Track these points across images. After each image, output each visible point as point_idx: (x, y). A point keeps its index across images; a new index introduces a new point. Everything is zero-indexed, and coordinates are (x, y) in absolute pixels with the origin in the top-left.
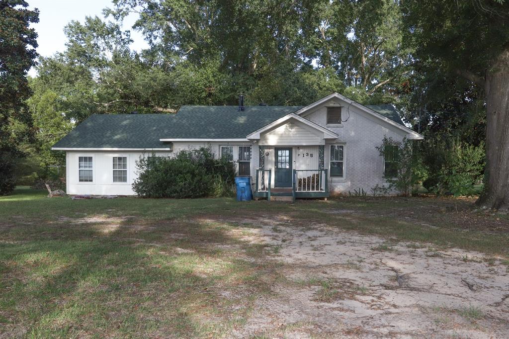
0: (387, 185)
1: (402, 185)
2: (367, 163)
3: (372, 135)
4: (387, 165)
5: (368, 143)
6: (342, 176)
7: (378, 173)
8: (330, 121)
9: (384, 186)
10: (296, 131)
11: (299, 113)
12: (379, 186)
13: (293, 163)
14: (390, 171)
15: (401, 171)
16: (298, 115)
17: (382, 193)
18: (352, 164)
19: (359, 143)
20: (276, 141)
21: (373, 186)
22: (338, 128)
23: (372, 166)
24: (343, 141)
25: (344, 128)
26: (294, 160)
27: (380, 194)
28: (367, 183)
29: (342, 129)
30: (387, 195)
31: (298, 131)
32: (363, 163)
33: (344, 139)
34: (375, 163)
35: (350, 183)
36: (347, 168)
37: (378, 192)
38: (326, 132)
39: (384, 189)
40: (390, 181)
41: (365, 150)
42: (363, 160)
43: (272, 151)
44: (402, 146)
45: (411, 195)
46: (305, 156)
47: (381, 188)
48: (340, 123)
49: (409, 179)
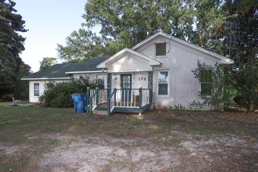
0: (202, 101)
1: (215, 102)
2: (186, 84)
3: (190, 62)
4: (202, 85)
5: (186, 69)
6: (167, 94)
7: (195, 92)
8: (158, 54)
9: (199, 102)
10: (132, 62)
11: (134, 49)
12: (196, 102)
13: (132, 85)
14: (205, 91)
15: (213, 90)
16: (134, 50)
17: (198, 108)
18: (174, 85)
19: (180, 69)
20: (119, 69)
21: (191, 102)
22: (164, 59)
23: (190, 86)
24: (168, 67)
25: (168, 58)
26: (132, 83)
27: (196, 109)
28: (186, 99)
29: (167, 59)
30: (202, 109)
31: (134, 62)
32: (183, 84)
33: (168, 66)
34: (193, 84)
35: (173, 99)
36: (170, 88)
37: (195, 107)
38: (151, 61)
39: (200, 104)
40: (205, 98)
41: (185, 74)
42: (183, 82)
43: (119, 77)
44: (215, 70)
45: (223, 110)
46: (140, 79)
47: (197, 104)
48: (165, 55)
49: (221, 97)
